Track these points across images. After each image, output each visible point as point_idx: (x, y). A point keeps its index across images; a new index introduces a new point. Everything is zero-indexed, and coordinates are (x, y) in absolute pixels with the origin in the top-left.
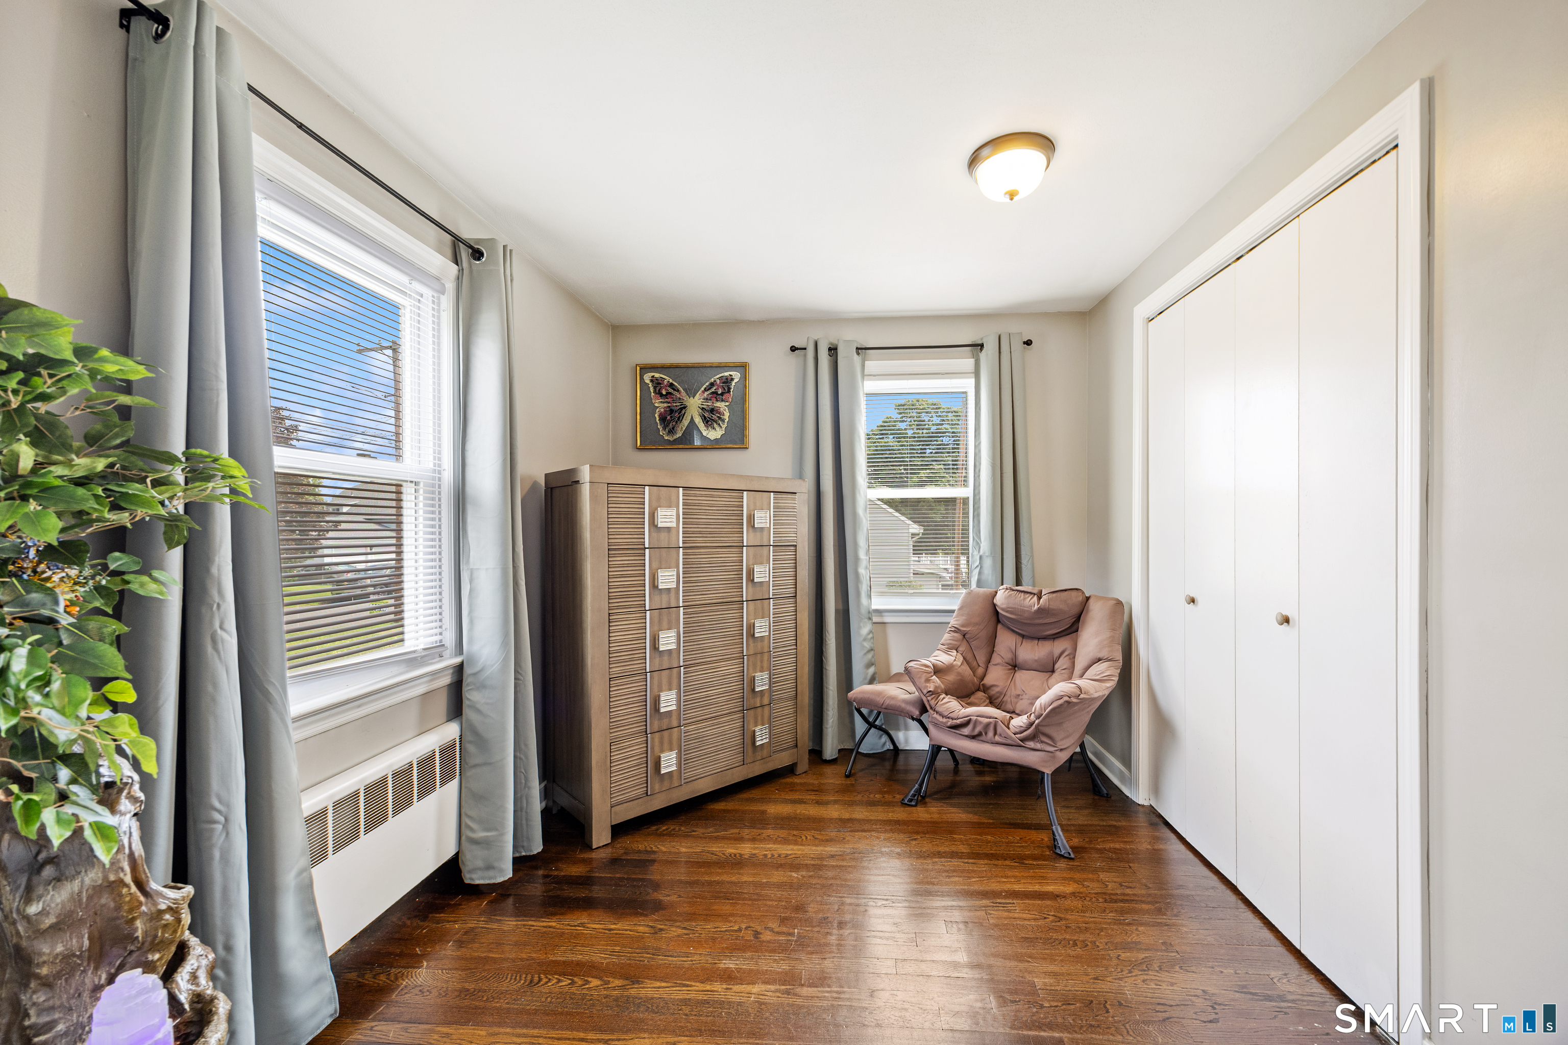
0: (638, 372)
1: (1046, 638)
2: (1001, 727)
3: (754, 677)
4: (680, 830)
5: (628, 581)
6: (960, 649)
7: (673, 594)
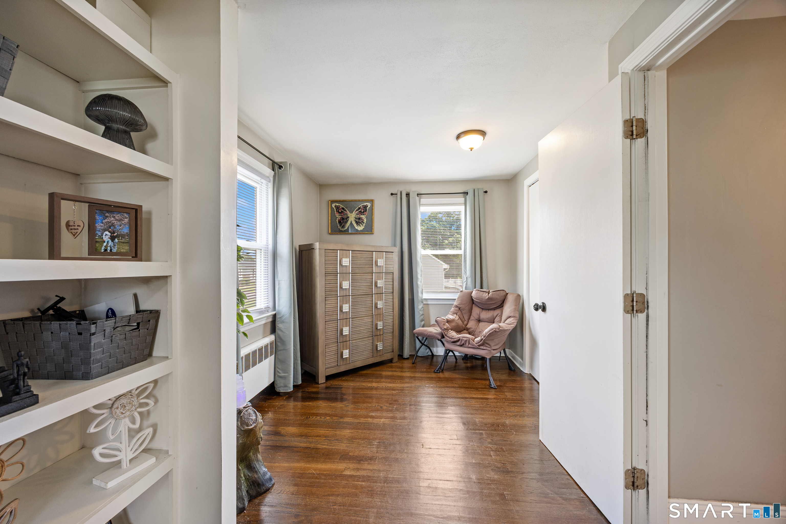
0: (330, 203)
1: (491, 309)
2: (471, 341)
3: (377, 323)
4: (350, 379)
5: (332, 285)
6: (458, 314)
7: (347, 290)
